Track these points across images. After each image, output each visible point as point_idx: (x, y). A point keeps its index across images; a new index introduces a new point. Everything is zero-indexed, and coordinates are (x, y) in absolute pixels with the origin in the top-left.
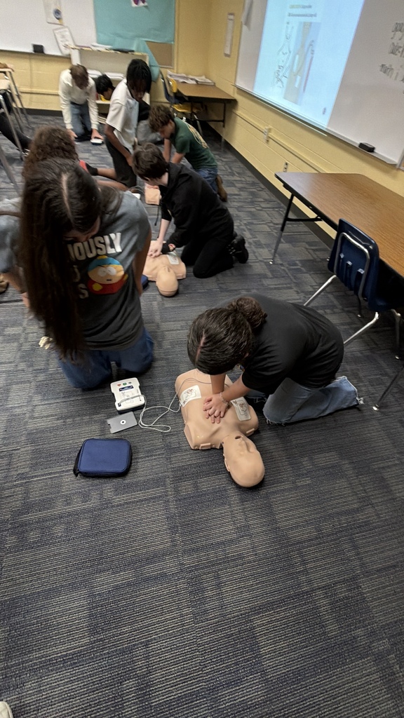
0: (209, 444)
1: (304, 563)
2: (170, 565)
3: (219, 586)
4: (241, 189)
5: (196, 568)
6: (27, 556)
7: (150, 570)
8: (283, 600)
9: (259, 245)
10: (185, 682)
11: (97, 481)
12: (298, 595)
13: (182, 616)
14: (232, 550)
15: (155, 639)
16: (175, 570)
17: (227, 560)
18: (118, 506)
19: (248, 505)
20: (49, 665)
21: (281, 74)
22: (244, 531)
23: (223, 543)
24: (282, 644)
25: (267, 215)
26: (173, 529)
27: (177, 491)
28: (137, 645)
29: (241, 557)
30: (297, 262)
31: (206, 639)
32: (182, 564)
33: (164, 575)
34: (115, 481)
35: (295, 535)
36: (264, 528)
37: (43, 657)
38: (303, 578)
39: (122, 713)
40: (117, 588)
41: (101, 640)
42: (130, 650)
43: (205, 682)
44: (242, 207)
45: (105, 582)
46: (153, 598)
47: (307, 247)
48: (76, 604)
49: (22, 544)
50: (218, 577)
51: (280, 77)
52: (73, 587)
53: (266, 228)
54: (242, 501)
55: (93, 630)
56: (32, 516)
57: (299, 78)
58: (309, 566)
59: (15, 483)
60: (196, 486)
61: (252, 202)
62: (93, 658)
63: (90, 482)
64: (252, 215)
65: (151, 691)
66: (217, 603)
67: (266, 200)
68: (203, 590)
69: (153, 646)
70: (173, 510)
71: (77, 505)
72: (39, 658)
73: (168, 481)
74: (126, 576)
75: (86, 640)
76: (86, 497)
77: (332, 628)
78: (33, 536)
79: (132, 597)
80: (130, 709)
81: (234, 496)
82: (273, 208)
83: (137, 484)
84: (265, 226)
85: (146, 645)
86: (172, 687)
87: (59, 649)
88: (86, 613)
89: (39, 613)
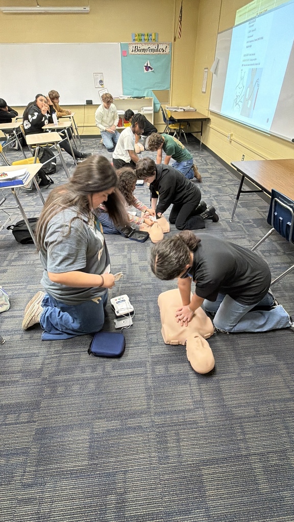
0: (177, 341)
1: (244, 433)
2: (145, 421)
3: (178, 441)
4: (212, 174)
5: (163, 426)
6: (55, 403)
7: (132, 422)
8: (226, 458)
9: (222, 209)
10: (149, 505)
11: (102, 359)
12: (238, 457)
13: (150, 457)
14: (189, 417)
15: (131, 470)
16: (148, 425)
17: (185, 423)
18: (114, 377)
19: (204, 386)
20: (62, 474)
21: (238, 100)
22: (199, 404)
23: (183, 411)
24: (222, 491)
25: (229, 190)
26: (149, 397)
27: (153, 371)
28: (119, 472)
29: (195, 423)
30: (250, 220)
31: (166, 477)
32: (153, 422)
33: (140, 427)
34: (114, 360)
35: (238, 412)
36: (214, 404)
37: (58, 468)
38: (242, 445)
39: (105, 517)
40: (108, 431)
41: (95, 464)
42: (114, 474)
43: (163, 507)
44: (212, 185)
45: (101, 426)
46: (132, 442)
47: (259, 209)
48: (82, 438)
49: (53, 395)
50: (177, 434)
51: (237, 102)
52: (81, 426)
53: (228, 198)
54: (199, 384)
55: (91, 457)
56: (61, 378)
57: (250, 102)
58: (247, 436)
59: (53, 356)
60: (167, 369)
61: (219, 182)
62: (89, 475)
63: (98, 359)
64: (219, 190)
65: (125, 505)
66: (176, 453)
67: (229, 180)
68: (166, 442)
69: (129, 475)
70: (150, 384)
71: (88, 374)
72: (56, 468)
73: (148, 364)
74: (115, 424)
75: (86, 463)
76: (94, 369)
77: (264, 487)
78: (60, 390)
79: (118, 439)
80: (110, 515)
81: (193, 380)
82: (235, 185)
83: (127, 364)
84: (228, 197)
85: (125, 472)
86: (140, 506)
87: (69, 466)
88: (87, 445)
89: (59, 440)
